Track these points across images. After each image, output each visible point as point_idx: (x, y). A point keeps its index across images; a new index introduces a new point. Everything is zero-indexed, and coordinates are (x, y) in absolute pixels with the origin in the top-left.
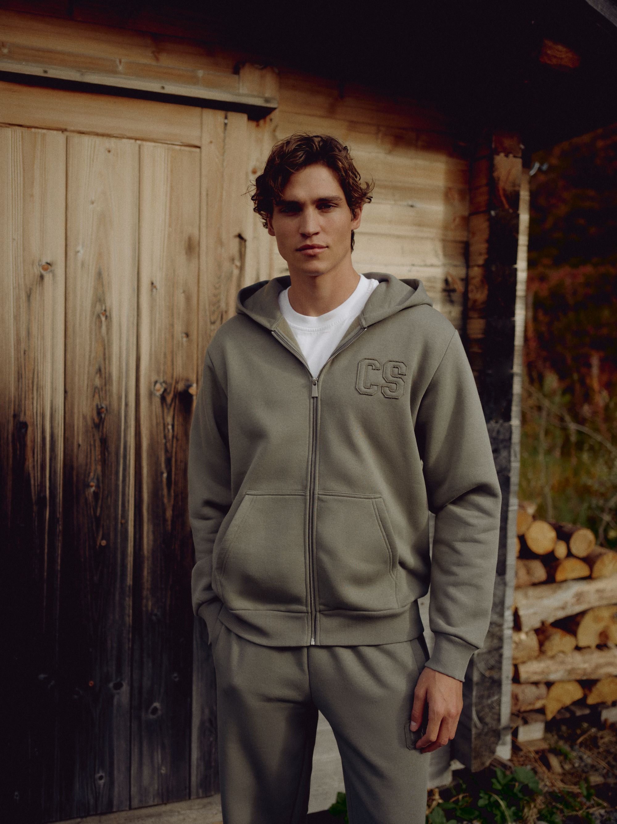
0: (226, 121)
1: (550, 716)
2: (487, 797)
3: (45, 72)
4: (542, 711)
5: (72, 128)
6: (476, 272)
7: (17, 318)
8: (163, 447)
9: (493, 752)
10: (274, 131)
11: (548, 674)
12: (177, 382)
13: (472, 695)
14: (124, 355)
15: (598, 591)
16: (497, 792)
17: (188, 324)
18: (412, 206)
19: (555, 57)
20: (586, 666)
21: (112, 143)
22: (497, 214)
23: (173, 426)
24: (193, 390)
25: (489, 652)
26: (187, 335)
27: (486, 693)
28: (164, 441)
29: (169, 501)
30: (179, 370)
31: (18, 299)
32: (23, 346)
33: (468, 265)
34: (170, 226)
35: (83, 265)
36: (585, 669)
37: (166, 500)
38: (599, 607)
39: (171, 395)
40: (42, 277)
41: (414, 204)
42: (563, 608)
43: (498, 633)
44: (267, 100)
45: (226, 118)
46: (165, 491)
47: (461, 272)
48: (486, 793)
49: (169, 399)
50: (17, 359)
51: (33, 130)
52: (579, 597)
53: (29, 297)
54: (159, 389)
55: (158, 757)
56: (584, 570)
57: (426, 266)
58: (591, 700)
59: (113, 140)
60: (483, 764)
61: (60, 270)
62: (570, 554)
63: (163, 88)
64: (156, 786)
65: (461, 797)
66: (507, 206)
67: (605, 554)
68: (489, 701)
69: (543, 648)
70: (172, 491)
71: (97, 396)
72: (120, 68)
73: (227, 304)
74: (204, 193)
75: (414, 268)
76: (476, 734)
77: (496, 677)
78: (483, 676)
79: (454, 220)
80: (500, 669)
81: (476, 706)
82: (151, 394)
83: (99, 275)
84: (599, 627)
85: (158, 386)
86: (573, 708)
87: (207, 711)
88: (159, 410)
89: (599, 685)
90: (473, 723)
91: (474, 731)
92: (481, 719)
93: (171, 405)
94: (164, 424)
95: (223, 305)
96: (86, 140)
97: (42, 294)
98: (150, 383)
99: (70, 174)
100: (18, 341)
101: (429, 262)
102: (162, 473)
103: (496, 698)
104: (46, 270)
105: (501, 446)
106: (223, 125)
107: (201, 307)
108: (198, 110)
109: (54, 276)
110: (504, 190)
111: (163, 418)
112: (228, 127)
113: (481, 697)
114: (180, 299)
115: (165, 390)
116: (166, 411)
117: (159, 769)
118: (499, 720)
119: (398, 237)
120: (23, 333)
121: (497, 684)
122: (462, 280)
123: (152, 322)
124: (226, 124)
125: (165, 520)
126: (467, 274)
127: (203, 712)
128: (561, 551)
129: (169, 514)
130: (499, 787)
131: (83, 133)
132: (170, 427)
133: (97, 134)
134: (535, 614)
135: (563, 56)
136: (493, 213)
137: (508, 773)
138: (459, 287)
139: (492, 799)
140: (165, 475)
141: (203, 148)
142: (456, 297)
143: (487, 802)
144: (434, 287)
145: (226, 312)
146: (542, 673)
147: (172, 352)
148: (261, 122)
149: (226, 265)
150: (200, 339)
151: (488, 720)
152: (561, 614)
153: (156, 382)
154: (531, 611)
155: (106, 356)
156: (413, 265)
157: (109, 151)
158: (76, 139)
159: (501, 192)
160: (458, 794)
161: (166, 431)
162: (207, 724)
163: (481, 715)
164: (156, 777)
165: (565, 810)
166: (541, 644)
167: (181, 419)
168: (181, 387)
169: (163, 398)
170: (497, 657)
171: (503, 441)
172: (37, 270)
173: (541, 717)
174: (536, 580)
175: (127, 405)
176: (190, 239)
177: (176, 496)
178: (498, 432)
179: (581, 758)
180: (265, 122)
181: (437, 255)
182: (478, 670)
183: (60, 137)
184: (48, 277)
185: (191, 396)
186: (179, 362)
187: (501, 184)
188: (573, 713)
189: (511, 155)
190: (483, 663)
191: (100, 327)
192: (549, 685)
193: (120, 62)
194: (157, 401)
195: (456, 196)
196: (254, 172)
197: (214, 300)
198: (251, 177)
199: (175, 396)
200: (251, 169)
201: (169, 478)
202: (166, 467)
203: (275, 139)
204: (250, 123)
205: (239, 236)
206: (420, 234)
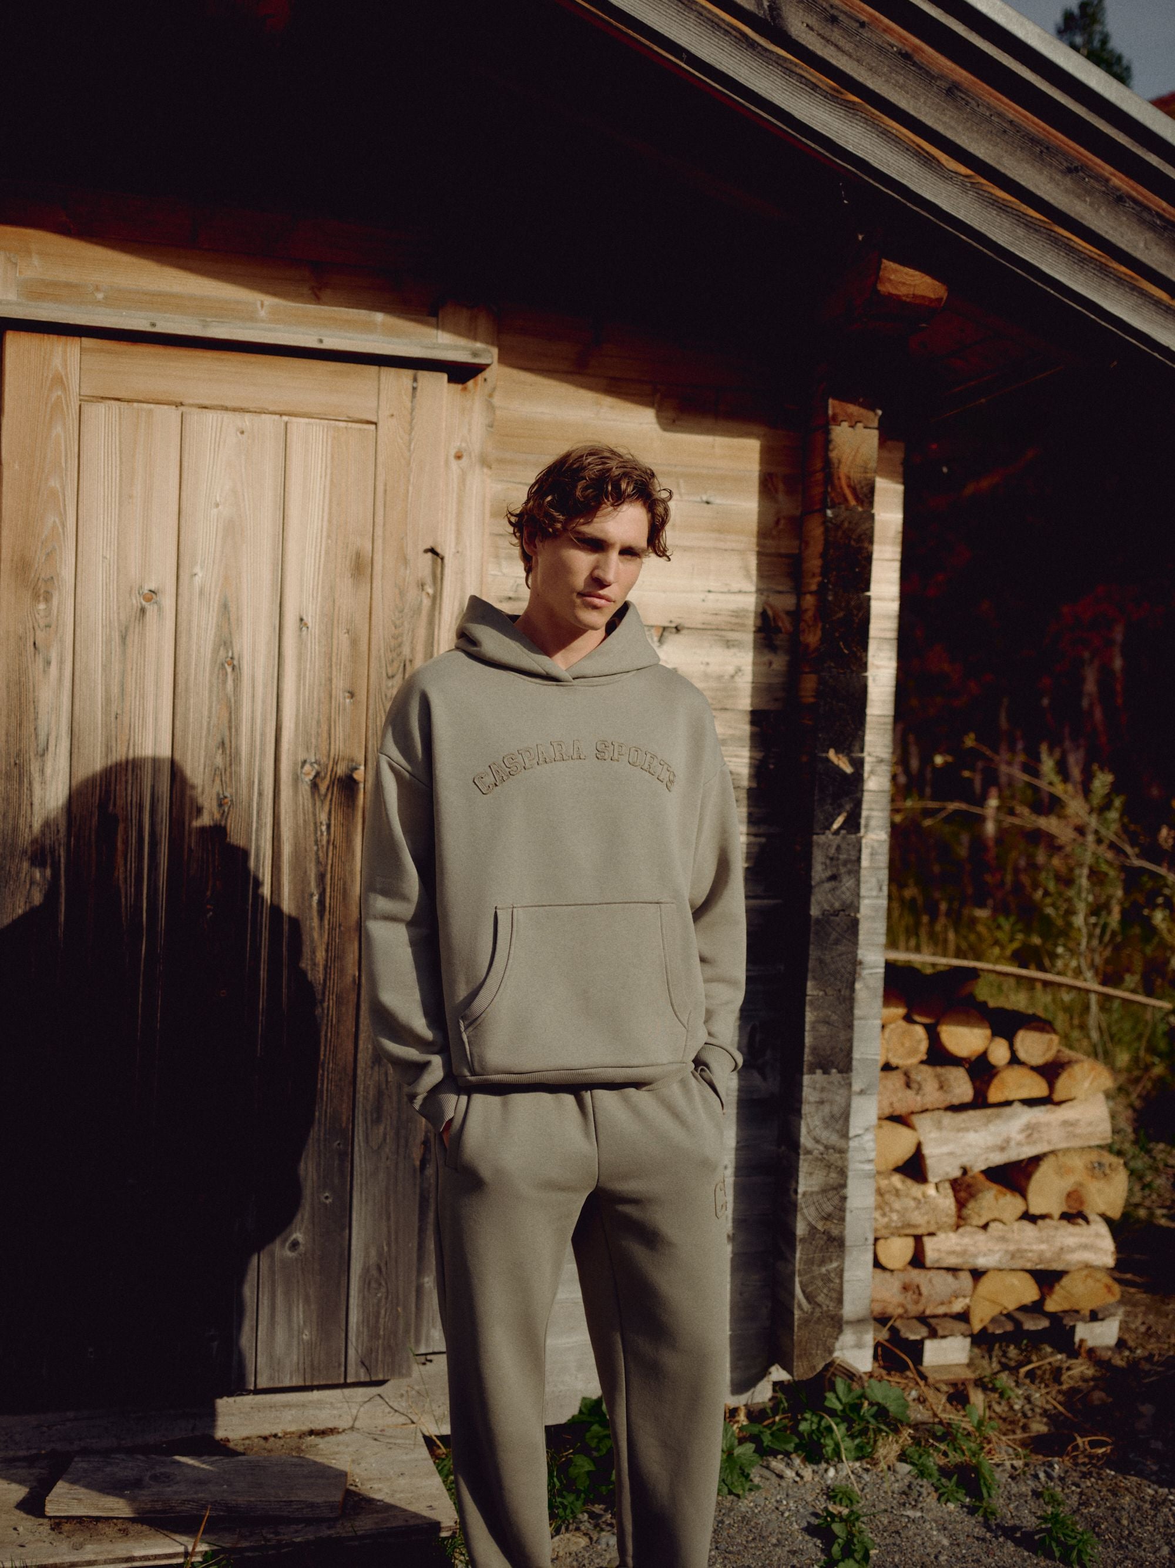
0: (415, 385)
1: (977, 1327)
2: (815, 1419)
3: (153, 325)
4: (964, 1317)
5: (191, 401)
6: (809, 601)
7: (106, 668)
8: (314, 858)
9: (831, 1352)
10: (491, 396)
11: (975, 1256)
12: (335, 763)
13: (794, 1258)
14: (259, 721)
15: (1065, 1123)
16: (832, 1413)
17: (353, 678)
18: (708, 503)
19: (904, 284)
20: (1043, 1247)
21: (246, 421)
22: (836, 516)
23: (329, 826)
24: (359, 775)
25: (824, 1191)
26: (352, 695)
27: (818, 1256)
28: (315, 848)
29: (321, 935)
30: (339, 746)
31: (108, 642)
32: (114, 708)
33: (799, 591)
34: (329, 537)
35: (201, 593)
36: (1042, 1253)
37: (316, 935)
38: (1067, 1151)
39: (327, 782)
40: (143, 610)
41: (711, 499)
42: (1002, 1149)
43: (839, 1163)
44: (475, 354)
45: (415, 380)
46: (316, 922)
47: (787, 602)
48: (814, 1413)
49: (323, 788)
50: (106, 725)
51: (135, 404)
52: (1031, 1130)
53: (124, 638)
54: (308, 773)
55: (299, 1315)
56: (1038, 1088)
57: (730, 592)
58: (1051, 1306)
59: (247, 417)
60: (814, 1367)
61: (168, 601)
62: (1014, 1060)
63: (321, 341)
64: (295, 1357)
65: (777, 1418)
66: (853, 502)
67: (1077, 1062)
68: (823, 1270)
69: (965, 1212)
70: (326, 922)
71: (218, 781)
72: (263, 313)
73: (413, 650)
74: (381, 490)
75: (711, 596)
76: (799, 1319)
77: (835, 1232)
78: (813, 1229)
79: (777, 522)
80: (842, 1219)
81: (800, 1275)
82: (296, 780)
83: (225, 607)
84: (1067, 1184)
85: (307, 767)
86: (1019, 1316)
87: (373, 1252)
88: (309, 804)
89: (1065, 1281)
90: (796, 1301)
91: (797, 1313)
92: (809, 1297)
93: (326, 795)
94: (315, 823)
95: (406, 650)
96: (210, 416)
97: (142, 635)
98: (295, 764)
99: (185, 464)
100: (108, 701)
101: (735, 587)
102: (312, 895)
103: (835, 1265)
104: (149, 600)
105: (843, 870)
106: (410, 390)
107: (374, 653)
108: (373, 369)
109: (160, 609)
110: (849, 478)
111: (314, 815)
112: (418, 392)
113: (809, 1262)
114: (343, 641)
115: (318, 774)
116: (318, 803)
117: (300, 1332)
118: (840, 1301)
120: (115, 690)
121: (836, 1244)
122: (788, 613)
123: (300, 677)
124: (414, 389)
126: (798, 605)
127: (367, 1255)
128: (999, 1053)
129: (321, 955)
130: (839, 1407)
131: (205, 408)
132: (324, 828)
133: (226, 409)
134: (951, 1154)
135: (917, 282)
136: (829, 513)
137: (855, 1386)
138: (785, 624)
139: (823, 1423)
140: (316, 898)
141: (380, 425)
142: (780, 640)
143: (814, 1427)
144: (743, 625)
145: (411, 661)
146: (964, 1253)
147: (329, 719)
148: (470, 384)
149: (412, 594)
150: (371, 701)
151: (821, 1299)
152: (998, 1159)
153: (304, 762)
154: (945, 1149)
155: (232, 724)
156: (709, 591)
157: (242, 433)
158: (195, 417)
159: (844, 482)
160: (774, 1417)
161: (319, 833)
162: (374, 1272)
163: (809, 1290)
164: (295, 1343)
165: (951, 1454)
166: (961, 1204)
167: (340, 817)
168: (341, 770)
169: (314, 785)
170: (836, 1201)
171: (845, 863)
172: (136, 601)
173: (962, 1326)
174: (956, 1101)
175: (260, 794)
176: (358, 555)
177: (331, 929)
178: (838, 848)
179: (1028, 1399)
180: (476, 384)
181: (748, 575)
182: (805, 1219)
183: (172, 414)
184: (151, 609)
185: (355, 782)
186: (339, 733)
187: (843, 470)
188: (1018, 1324)
189: (860, 425)
190: (812, 1209)
191: (225, 682)
192: (977, 1274)
193: (262, 305)
194: (305, 788)
195: (781, 487)
196: (459, 457)
197: (393, 643)
198: (454, 464)
199: (332, 783)
200: (453, 452)
201: (321, 902)
202: (318, 886)
203: (491, 407)
204: (452, 385)
205: (433, 551)
206: (721, 545)
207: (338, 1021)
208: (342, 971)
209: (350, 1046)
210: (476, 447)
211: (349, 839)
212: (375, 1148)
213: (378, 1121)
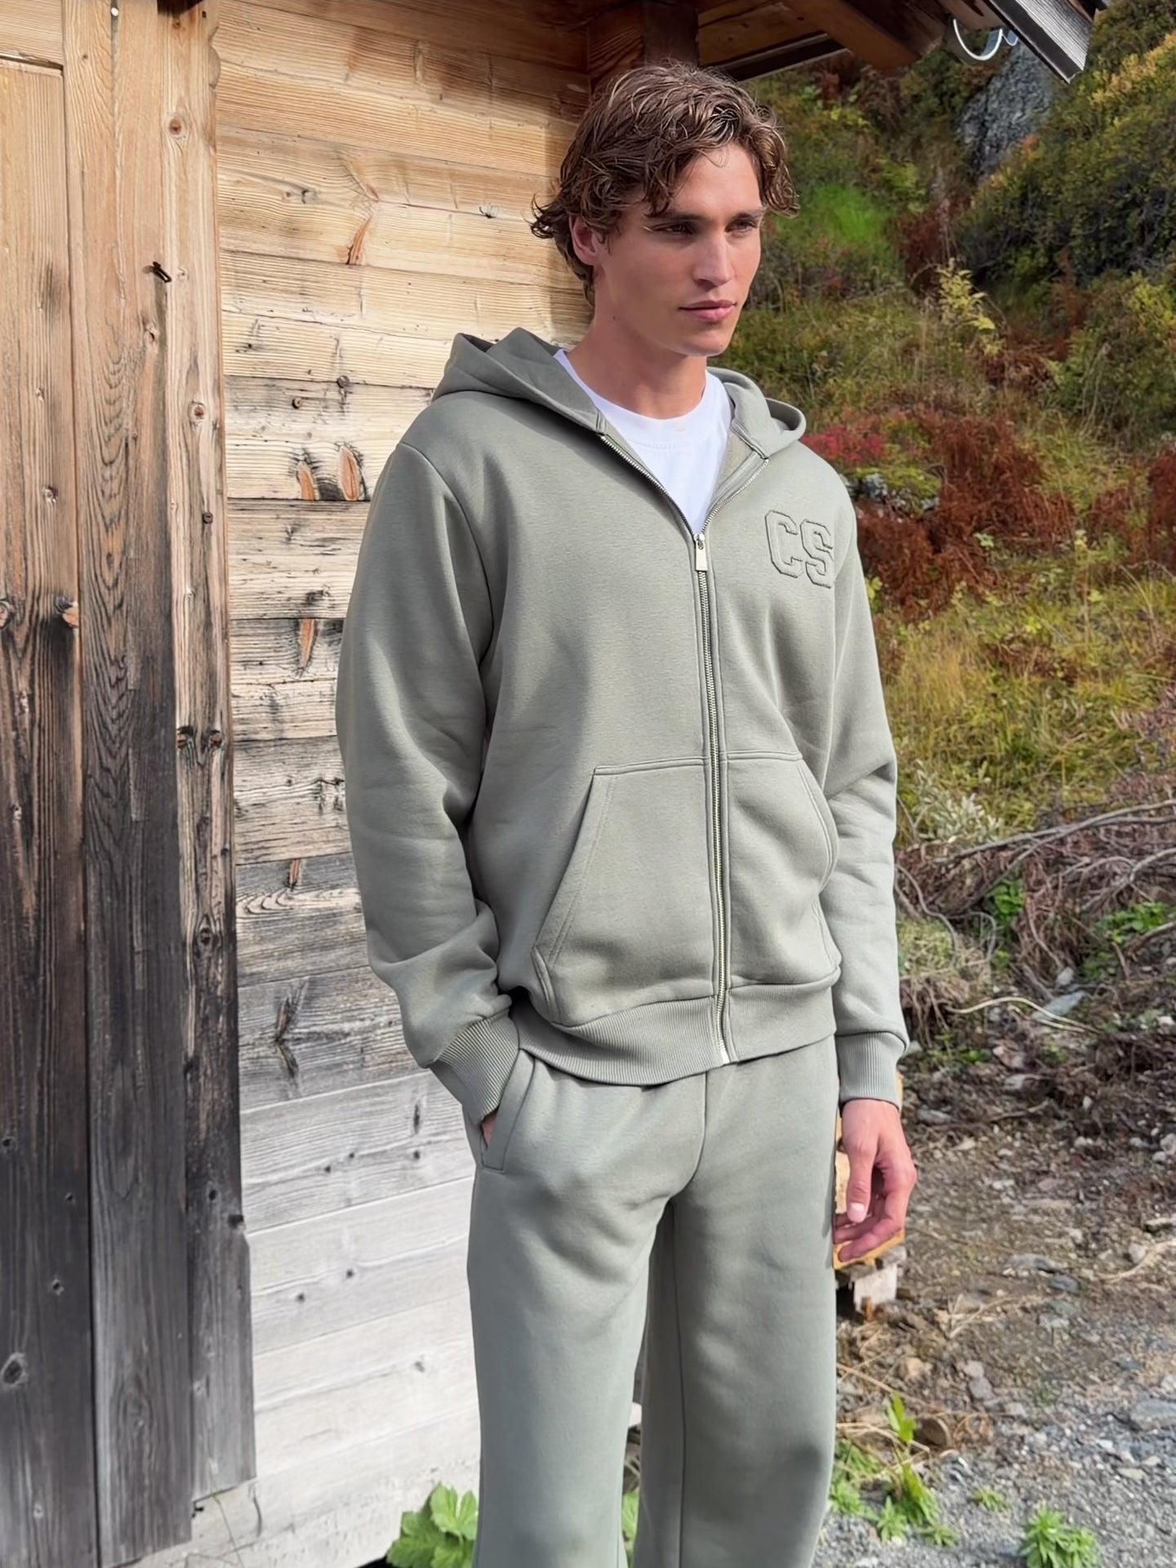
0: (115, 12)
8: (12, 749)
10: (210, 39)
12: (36, 599)
17: (55, 466)
18: (488, 216)
23: (31, 699)
24: (71, 617)
26: (54, 492)
28: (13, 734)
29: (29, 871)
30: (39, 572)
37: (21, 872)
39: (25, 628)
41: (493, 212)
45: (114, 4)
46: (20, 851)
49: (20, 640)
55: (26, 1481)
70: (35, 850)
73: (137, 421)
74: (75, 172)
87: (128, 1359)
93: (25, 650)
94: (12, 694)
95: (128, 422)
102: (12, 809)
106: (108, 19)
107: (82, 428)
111: (10, 682)
112: (119, 25)
114: (37, 406)
115: (12, 615)
116: (14, 663)
117: (29, 1509)
119: (466, 281)
124: (114, 19)
125: (21, 919)
127: (119, 1366)
129: (29, 902)
132: (25, 702)
140: (18, 813)
141: (68, 70)
145: (135, 439)
147: (23, 530)
148: (184, 17)
149: (131, 334)
150: (83, 501)
161: (18, 710)
162: (131, 1390)
164: (22, 1528)
167: (48, 684)
168: (45, 608)
169: (7, 635)
176: (49, 271)
180: (192, 19)
185: (69, 628)
186: (39, 551)
196: (175, 129)
197: (110, 411)
198: (170, 139)
199: (33, 630)
200: (167, 120)
201: (27, 819)
202: (20, 796)
203: (214, 58)
204: (164, 18)
205: (157, 269)
206: (507, 277)
207: (60, 1002)
208: (62, 923)
209: (81, 1040)
210: (199, 116)
211: (62, 718)
212: (123, 1193)
213: (124, 1152)
